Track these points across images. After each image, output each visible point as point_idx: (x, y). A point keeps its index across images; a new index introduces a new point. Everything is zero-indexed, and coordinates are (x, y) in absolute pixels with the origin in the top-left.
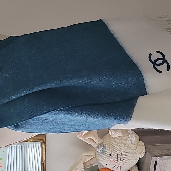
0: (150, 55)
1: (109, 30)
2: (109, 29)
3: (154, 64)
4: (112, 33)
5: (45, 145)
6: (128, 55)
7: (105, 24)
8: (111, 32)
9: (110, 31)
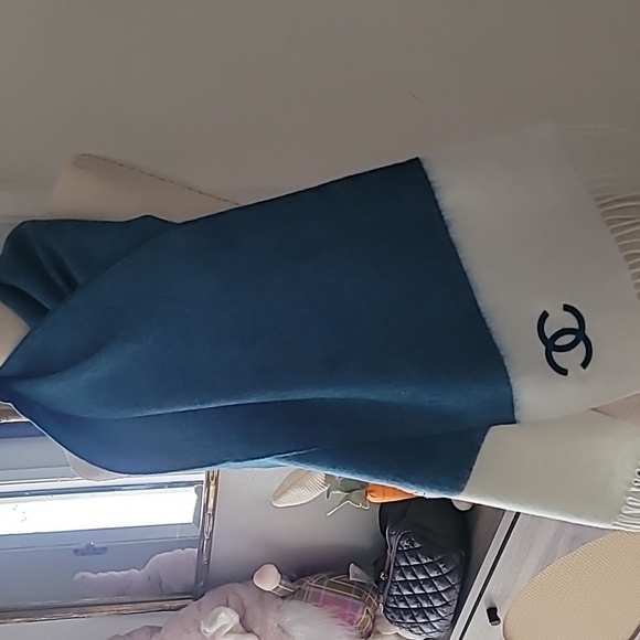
0: (545, 315)
1: (438, 206)
2: (440, 204)
3: (550, 345)
4: (445, 218)
5: (216, 484)
6: (482, 310)
7: (429, 183)
8: (442, 217)
9: (440, 212)
